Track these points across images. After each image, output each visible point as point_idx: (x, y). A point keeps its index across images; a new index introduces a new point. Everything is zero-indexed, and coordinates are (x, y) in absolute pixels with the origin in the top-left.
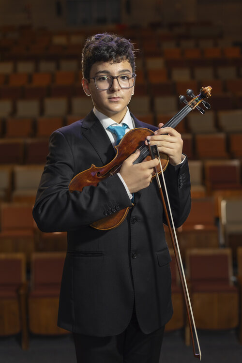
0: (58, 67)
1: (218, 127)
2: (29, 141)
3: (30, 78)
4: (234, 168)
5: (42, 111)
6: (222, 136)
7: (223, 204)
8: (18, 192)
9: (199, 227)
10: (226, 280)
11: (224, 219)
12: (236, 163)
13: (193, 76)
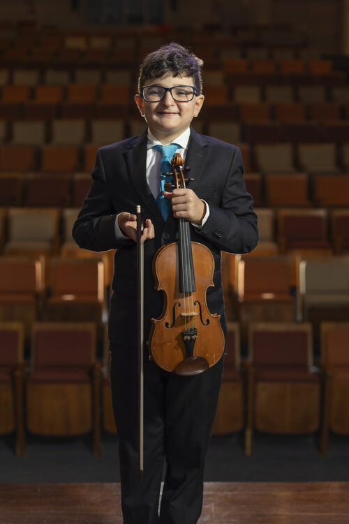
0: (73, 79)
1: (297, 165)
2: (31, 176)
3: (32, 93)
4: (319, 219)
5: (49, 137)
6: (302, 177)
7: (302, 266)
8: (13, 245)
9: (268, 296)
10: (304, 367)
11: (302, 288)
12: (321, 213)
13: (263, 97)
